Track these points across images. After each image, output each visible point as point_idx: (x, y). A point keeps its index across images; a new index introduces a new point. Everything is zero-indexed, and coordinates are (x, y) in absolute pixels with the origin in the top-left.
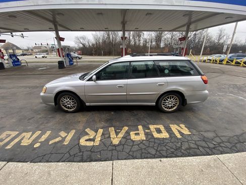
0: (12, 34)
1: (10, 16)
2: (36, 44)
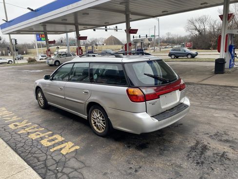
0: (106, 27)
1: (83, 14)
2: (140, 37)
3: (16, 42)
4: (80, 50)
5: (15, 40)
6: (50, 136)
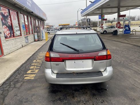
3: (90, 20)
4: (119, 24)
5: (90, 19)
6: (36, 69)
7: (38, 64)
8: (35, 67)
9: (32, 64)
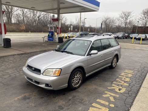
6: (123, 76)
7: (119, 82)
8: (124, 79)
9: (128, 85)
